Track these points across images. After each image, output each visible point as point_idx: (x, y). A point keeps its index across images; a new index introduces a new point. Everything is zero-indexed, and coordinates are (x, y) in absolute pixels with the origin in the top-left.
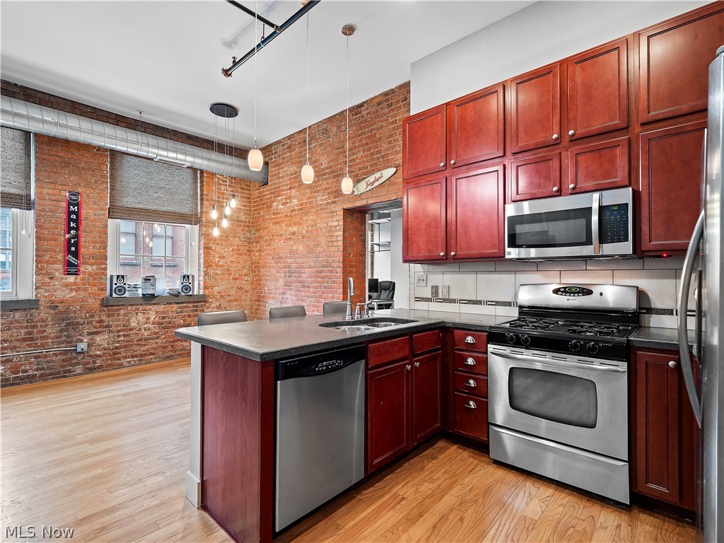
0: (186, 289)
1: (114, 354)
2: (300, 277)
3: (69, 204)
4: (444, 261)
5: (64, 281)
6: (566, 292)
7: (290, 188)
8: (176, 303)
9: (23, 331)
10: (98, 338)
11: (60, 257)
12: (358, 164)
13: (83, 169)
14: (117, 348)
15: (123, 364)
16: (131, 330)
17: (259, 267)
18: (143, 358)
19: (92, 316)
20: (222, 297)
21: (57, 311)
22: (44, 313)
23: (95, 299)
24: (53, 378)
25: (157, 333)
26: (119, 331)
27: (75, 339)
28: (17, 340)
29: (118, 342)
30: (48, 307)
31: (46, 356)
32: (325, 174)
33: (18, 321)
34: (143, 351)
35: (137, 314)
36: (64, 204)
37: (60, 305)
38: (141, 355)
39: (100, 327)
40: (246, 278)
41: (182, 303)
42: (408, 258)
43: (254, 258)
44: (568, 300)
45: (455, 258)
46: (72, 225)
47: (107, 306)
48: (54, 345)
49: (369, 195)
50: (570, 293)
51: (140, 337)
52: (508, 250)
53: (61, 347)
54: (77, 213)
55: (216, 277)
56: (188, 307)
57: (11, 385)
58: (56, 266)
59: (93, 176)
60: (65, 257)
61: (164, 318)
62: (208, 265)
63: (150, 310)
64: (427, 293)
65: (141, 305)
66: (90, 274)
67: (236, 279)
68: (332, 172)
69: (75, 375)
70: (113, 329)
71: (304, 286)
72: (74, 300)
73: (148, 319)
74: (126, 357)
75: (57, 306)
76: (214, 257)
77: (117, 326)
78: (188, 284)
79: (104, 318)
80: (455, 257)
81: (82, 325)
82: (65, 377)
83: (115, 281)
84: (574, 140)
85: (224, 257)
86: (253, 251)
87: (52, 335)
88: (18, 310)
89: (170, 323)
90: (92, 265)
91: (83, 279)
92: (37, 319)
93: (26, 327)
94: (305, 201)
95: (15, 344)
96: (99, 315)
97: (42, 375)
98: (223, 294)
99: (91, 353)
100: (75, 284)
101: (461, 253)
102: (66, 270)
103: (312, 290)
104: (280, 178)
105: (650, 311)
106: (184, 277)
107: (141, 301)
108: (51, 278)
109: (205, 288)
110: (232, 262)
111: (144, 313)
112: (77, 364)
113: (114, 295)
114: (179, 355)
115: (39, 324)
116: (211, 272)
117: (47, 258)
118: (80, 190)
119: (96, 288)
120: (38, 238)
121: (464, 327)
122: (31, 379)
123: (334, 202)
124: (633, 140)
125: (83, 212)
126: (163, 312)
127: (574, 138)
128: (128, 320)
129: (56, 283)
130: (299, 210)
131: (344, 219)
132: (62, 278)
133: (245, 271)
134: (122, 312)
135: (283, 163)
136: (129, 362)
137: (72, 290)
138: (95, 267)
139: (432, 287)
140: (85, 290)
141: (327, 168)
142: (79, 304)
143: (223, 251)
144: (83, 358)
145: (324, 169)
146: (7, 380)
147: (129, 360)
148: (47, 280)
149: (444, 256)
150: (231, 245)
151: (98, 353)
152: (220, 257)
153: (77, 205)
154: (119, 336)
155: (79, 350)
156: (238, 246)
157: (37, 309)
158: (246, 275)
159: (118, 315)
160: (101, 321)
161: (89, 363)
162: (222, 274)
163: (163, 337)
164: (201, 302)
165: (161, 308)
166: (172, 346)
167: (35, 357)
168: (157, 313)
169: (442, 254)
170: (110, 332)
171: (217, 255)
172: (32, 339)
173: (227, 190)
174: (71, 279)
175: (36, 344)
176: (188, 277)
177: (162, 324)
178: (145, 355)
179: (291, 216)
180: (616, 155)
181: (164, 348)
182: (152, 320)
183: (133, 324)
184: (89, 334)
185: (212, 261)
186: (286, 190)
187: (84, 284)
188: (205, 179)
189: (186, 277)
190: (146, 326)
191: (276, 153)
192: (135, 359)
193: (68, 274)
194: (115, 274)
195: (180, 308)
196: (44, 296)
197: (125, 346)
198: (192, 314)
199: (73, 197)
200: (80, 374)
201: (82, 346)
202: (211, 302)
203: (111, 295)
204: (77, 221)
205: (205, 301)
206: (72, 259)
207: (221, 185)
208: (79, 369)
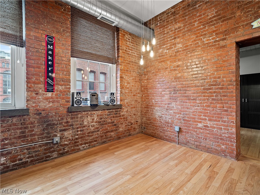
0: (112, 101)
1: (75, 142)
2: (185, 93)
3: (47, 44)
5: (45, 96)
7: (175, 38)
8: (107, 110)
9: (18, 131)
10: (66, 133)
11: (42, 79)
12: (256, 3)
13: (56, 21)
14: (77, 139)
15: (80, 149)
16: (84, 127)
17: (147, 89)
18: (91, 144)
19: (62, 119)
20: (128, 105)
21: (41, 116)
22: (33, 118)
23: (64, 108)
24: (39, 162)
25: (98, 128)
26: (78, 128)
27: (52, 135)
28: (15, 138)
29: (77, 135)
30: (35, 114)
31: (34, 148)
32: (211, 22)
33: (15, 125)
34: (91, 139)
35: (87, 117)
36: (44, 44)
37: (43, 112)
38: (90, 142)
39: (67, 126)
40: (139, 95)
41: (110, 109)
43: (143, 84)
46: (50, 58)
47: (71, 112)
48: (39, 140)
51: (89, 131)
53: (43, 141)
54: (53, 51)
55: (126, 94)
56: (113, 112)
57: (11, 170)
58: (40, 86)
59: (62, 27)
60: (45, 79)
61: (101, 119)
62: (122, 87)
63: (94, 114)
65: (89, 111)
66: (61, 91)
67: (134, 95)
68: (220, 19)
69: (53, 159)
70: (74, 127)
71: (189, 99)
72: (51, 109)
73: (93, 119)
74: (81, 144)
75: (41, 113)
76: (124, 83)
77: (77, 125)
78: (113, 98)
79: (69, 120)
81: (56, 125)
82: (46, 160)
83: (75, 96)
85: (129, 83)
86: (142, 80)
87: (38, 133)
88: (15, 116)
89: (104, 121)
90: (62, 85)
91: (56, 95)
92: (27, 123)
93: (21, 128)
94: (190, 44)
95: (13, 140)
96: (67, 118)
97: (32, 161)
98: (129, 104)
99: (62, 144)
100: (52, 98)
102: (46, 89)
103: (198, 102)
104: (165, 34)
106: (111, 94)
107: (90, 109)
108: (37, 94)
109: (121, 100)
110: (133, 86)
111: (91, 116)
112: (54, 151)
113: (75, 105)
114: (109, 140)
115: (29, 126)
116: (123, 91)
117: (34, 79)
118: (54, 35)
119: (64, 101)
120: (28, 66)
122: (25, 164)
123: (224, 39)
125: (56, 50)
126: (101, 115)
128: (83, 121)
129: (40, 97)
130: (183, 50)
131: (236, 50)
132: (44, 94)
133: (138, 91)
134: (79, 116)
135: (167, 25)
136: (83, 147)
137: (50, 102)
138: (63, 87)
140: (58, 102)
141: (214, 17)
142: (54, 111)
143: (128, 80)
144: (57, 147)
145: (210, 18)
146: (8, 167)
147: (83, 146)
148: (34, 95)
150: (132, 76)
151: (66, 143)
152: (127, 83)
153: (53, 45)
154: (78, 131)
155: (55, 142)
156: (135, 76)
157: (28, 115)
158: (139, 93)
159: (77, 118)
160: (67, 122)
161: (60, 150)
162: (128, 93)
163: (101, 130)
164: (119, 108)
165: (100, 112)
166: (106, 135)
167: (27, 149)
168: (98, 116)
170: (73, 129)
171: (126, 82)
172: (25, 137)
173: (130, 44)
174: (49, 94)
175: (27, 140)
176: (113, 94)
177: (100, 122)
178: (92, 142)
179: (175, 55)
181: (101, 137)
182: (95, 120)
183: (85, 123)
184: (61, 131)
185: (124, 85)
186: (170, 40)
187: (57, 98)
188: (120, 37)
189: (112, 94)
190: (92, 124)
191: (161, 20)
192: (87, 145)
193: (47, 91)
194: (75, 92)
195: (109, 112)
196: (32, 106)
197: (81, 137)
198: (115, 115)
199: (50, 39)
200: (56, 158)
201: (57, 139)
202: (124, 109)
203: (73, 105)
204: (52, 56)
205: (121, 108)
206: (50, 81)
207: (127, 41)
208: (55, 155)
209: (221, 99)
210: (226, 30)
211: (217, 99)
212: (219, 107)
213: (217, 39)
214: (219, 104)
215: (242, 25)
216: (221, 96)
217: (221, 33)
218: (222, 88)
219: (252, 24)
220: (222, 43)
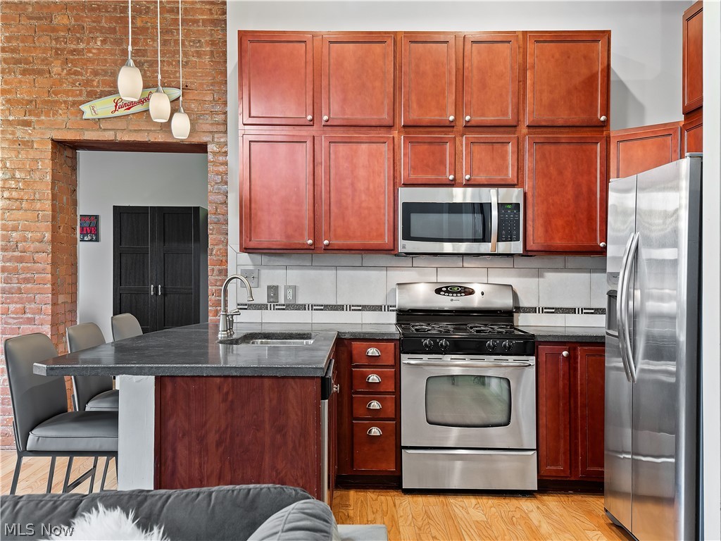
4: (311, 251)
6: (449, 292)
12: (90, 61)
42: (252, 244)
44: (452, 300)
45: (327, 249)
49: (121, 124)
50: (453, 293)
52: (401, 242)
64: (261, 297)
68: (18, 62)
80: (329, 248)
84: (469, 127)
101: (337, 242)
105: (518, 309)
121: (367, 336)
123: (27, 124)
124: (521, 139)
127: (469, 125)
131: (53, 159)
139: (269, 288)
149: (311, 245)
169: (310, 242)
180: (506, 152)
209: (20, 289)
210: (31, 101)
211: (10, 288)
212: (13, 313)
213: (11, 118)
214: (13, 302)
215: (65, 102)
216: (18, 279)
217: (19, 102)
218: (21, 260)
219: (83, 107)
220: (20, 133)
